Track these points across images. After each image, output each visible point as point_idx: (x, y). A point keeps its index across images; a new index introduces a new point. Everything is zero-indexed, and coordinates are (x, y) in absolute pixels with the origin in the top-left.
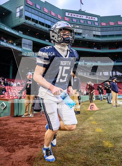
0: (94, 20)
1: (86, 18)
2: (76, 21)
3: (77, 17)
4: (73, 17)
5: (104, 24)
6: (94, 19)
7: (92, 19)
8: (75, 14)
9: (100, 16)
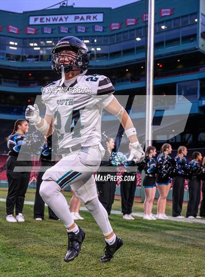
0: (95, 21)
1: (75, 19)
2: (50, 32)
3: (55, 22)
4: (45, 23)
5: (115, 26)
6: (94, 17)
7: (88, 21)
8: (48, 17)
9: (110, 8)
